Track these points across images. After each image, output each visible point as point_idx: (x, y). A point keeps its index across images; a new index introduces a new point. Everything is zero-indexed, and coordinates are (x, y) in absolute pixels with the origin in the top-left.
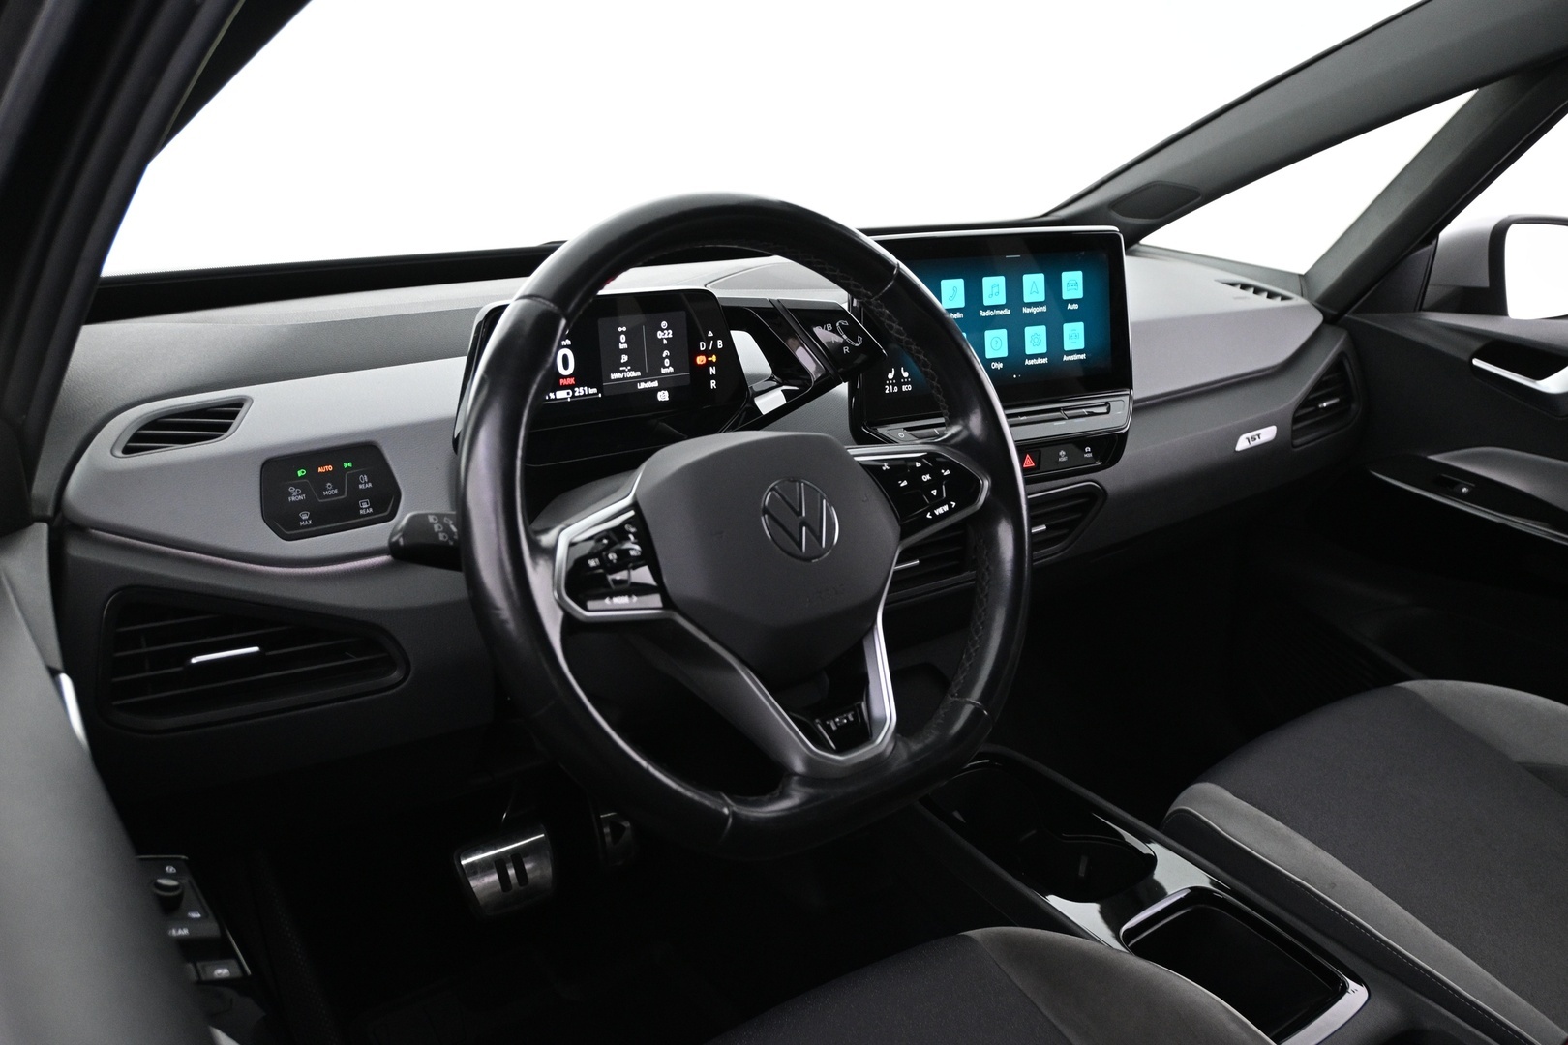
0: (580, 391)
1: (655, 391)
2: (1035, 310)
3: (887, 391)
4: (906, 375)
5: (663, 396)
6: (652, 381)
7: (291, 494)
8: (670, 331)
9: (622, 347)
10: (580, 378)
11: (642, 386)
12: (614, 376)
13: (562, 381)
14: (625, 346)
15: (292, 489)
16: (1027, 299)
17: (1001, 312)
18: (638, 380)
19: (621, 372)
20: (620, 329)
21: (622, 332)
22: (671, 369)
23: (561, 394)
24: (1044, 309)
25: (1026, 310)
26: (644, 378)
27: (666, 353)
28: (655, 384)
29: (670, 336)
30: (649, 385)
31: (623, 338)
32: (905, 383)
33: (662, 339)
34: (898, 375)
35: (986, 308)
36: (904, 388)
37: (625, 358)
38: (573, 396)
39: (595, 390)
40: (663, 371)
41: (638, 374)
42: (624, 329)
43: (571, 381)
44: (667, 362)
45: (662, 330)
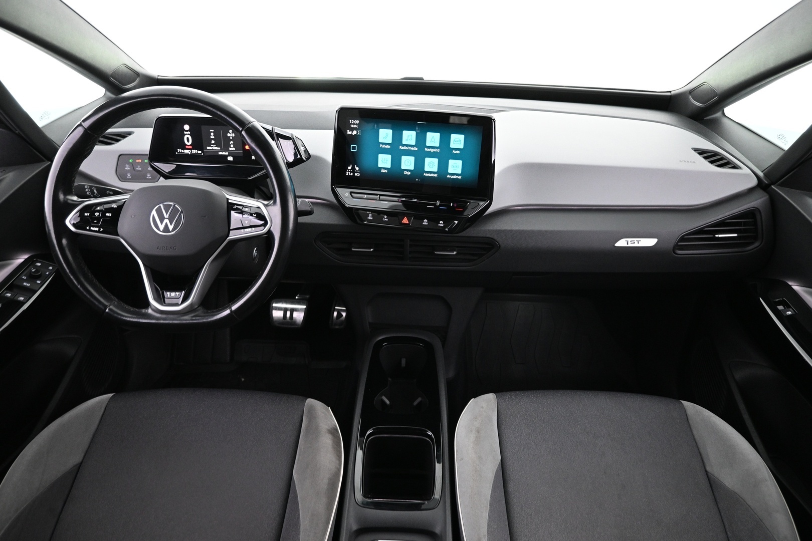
0: (194, 151)
1: (226, 156)
2: (432, 150)
3: (347, 174)
4: (357, 169)
5: (230, 159)
6: (225, 152)
7: (126, 167)
8: (234, 134)
9: (212, 137)
10: (194, 146)
11: (220, 153)
12: (208, 148)
13: (186, 147)
14: (213, 137)
15: (127, 165)
16: (428, 144)
17: (412, 149)
18: (218, 151)
19: (212, 147)
20: (211, 131)
21: (212, 132)
22: (234, 149)
23: (186, 151)
24: (438, 150)
25: (426, 149)
26: (222, 150)
27: (231, 142)
28: (227, 154)
29: (234, 136)
30: (224, 153)
31: (212, 134)
32: (356, 172)
33: (230, 137)
34: (353, 168)
35: (404, 145)
36: (356, 174)
37: (213, 142)
38: (191, 153)
39: (200, 152)
40: (230, 149)
41: (219, 148)
42: (213, 131)
43: (191, 147)
44: (232, 146)
45: (230, 133)
